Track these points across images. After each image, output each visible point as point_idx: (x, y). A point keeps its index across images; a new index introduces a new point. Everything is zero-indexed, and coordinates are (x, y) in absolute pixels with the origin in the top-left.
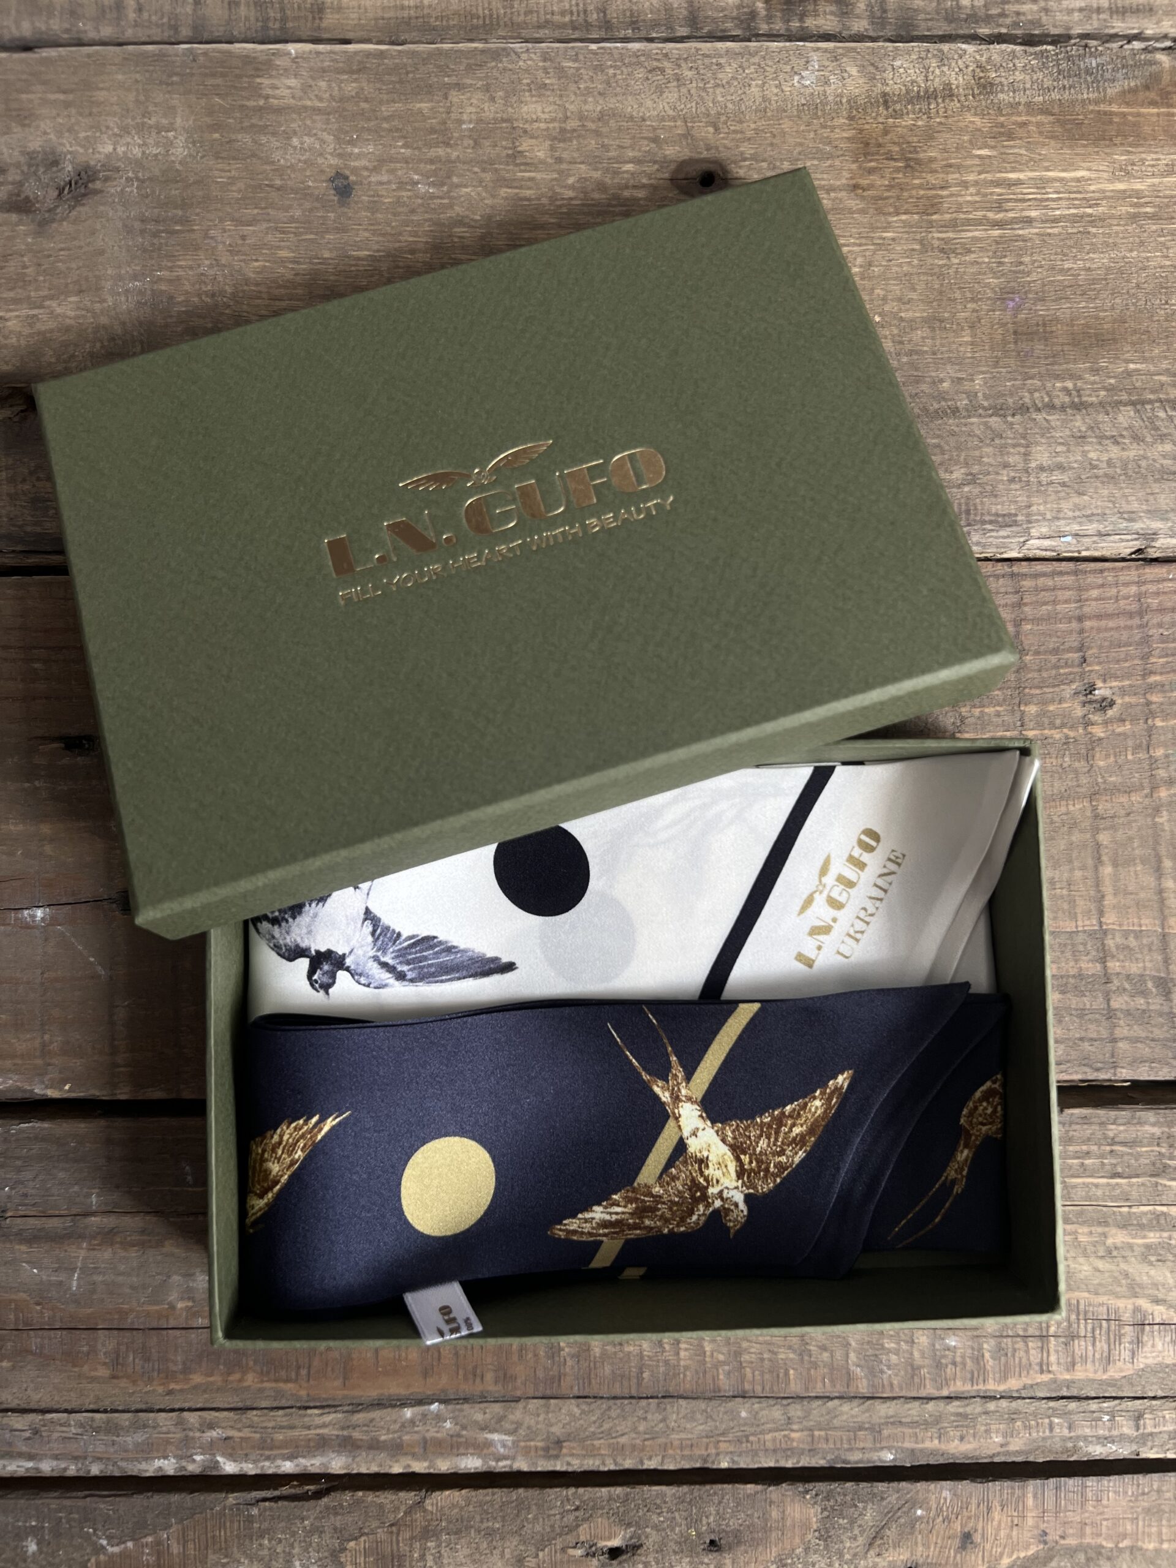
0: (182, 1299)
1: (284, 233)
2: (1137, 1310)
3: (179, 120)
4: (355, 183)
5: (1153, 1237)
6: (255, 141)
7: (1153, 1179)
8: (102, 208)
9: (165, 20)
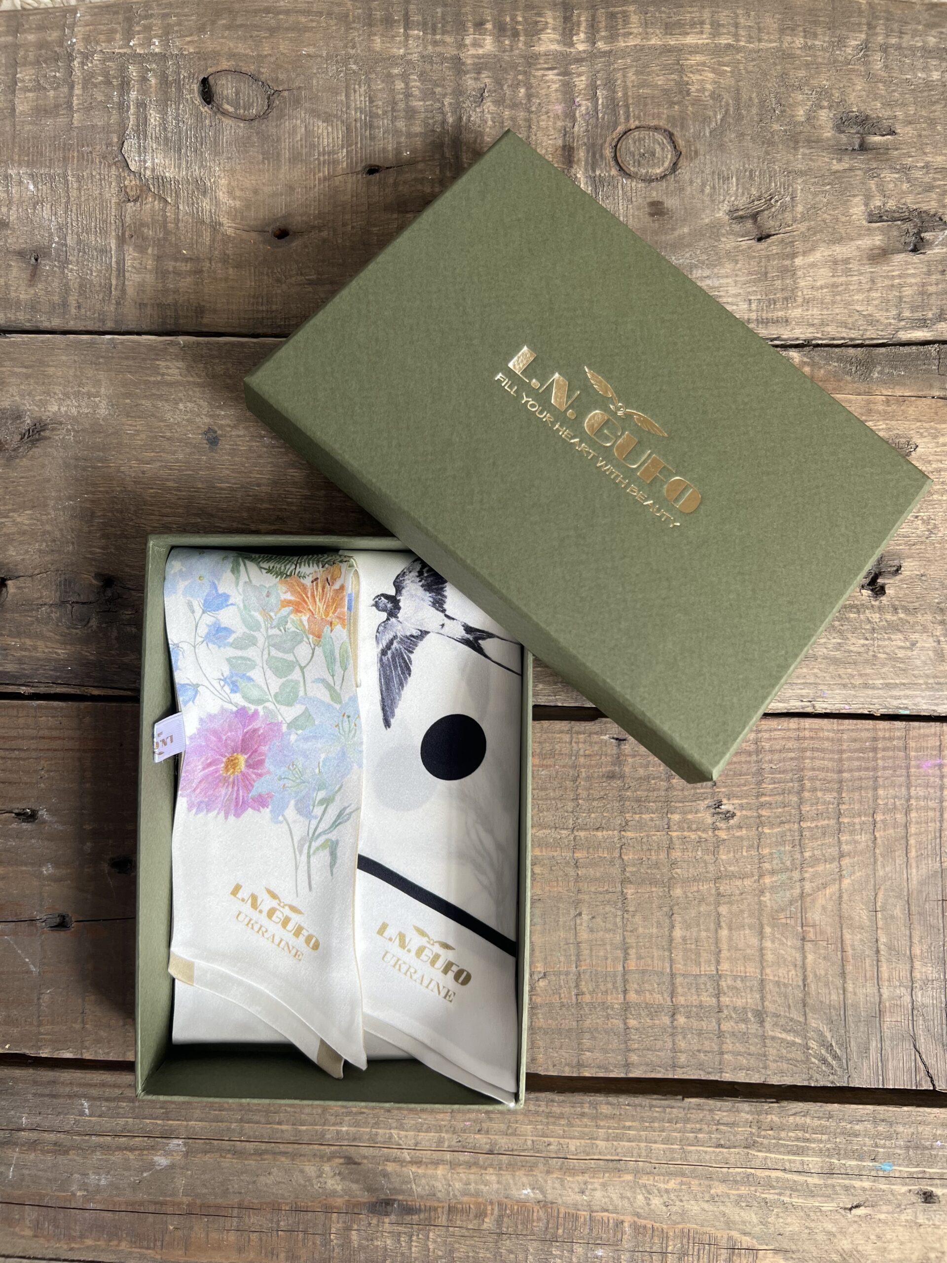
0: (80, 1190)
1: (171, 469)
2: (730, 1238)
3: (103, 390)
4: (221, 436)
5: (744, 1190)
6: (153, 406)
7: (746, 1150)
8: (49, 450)
9: (96, 315)
